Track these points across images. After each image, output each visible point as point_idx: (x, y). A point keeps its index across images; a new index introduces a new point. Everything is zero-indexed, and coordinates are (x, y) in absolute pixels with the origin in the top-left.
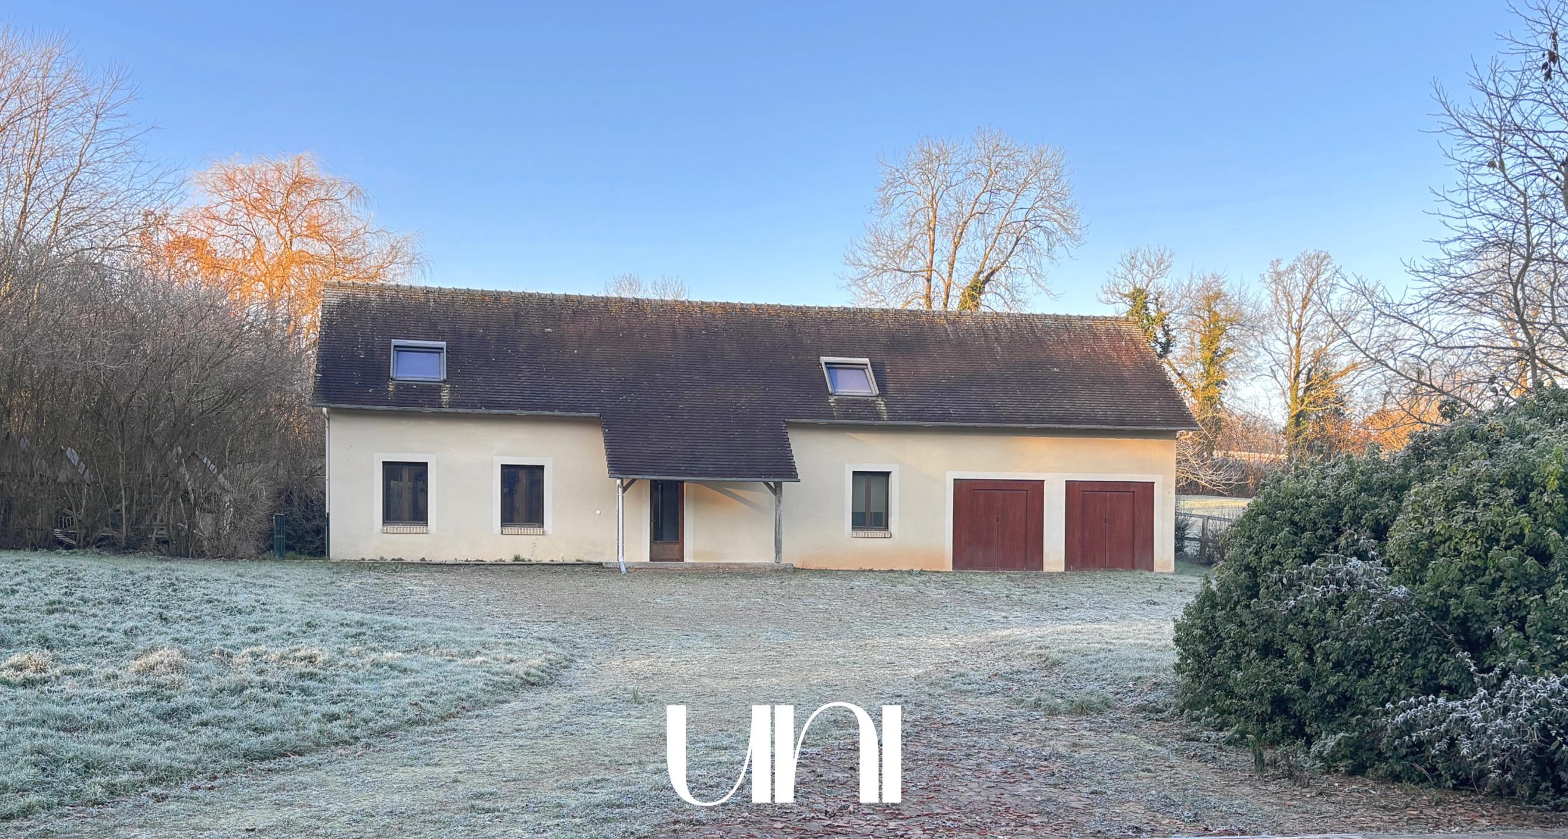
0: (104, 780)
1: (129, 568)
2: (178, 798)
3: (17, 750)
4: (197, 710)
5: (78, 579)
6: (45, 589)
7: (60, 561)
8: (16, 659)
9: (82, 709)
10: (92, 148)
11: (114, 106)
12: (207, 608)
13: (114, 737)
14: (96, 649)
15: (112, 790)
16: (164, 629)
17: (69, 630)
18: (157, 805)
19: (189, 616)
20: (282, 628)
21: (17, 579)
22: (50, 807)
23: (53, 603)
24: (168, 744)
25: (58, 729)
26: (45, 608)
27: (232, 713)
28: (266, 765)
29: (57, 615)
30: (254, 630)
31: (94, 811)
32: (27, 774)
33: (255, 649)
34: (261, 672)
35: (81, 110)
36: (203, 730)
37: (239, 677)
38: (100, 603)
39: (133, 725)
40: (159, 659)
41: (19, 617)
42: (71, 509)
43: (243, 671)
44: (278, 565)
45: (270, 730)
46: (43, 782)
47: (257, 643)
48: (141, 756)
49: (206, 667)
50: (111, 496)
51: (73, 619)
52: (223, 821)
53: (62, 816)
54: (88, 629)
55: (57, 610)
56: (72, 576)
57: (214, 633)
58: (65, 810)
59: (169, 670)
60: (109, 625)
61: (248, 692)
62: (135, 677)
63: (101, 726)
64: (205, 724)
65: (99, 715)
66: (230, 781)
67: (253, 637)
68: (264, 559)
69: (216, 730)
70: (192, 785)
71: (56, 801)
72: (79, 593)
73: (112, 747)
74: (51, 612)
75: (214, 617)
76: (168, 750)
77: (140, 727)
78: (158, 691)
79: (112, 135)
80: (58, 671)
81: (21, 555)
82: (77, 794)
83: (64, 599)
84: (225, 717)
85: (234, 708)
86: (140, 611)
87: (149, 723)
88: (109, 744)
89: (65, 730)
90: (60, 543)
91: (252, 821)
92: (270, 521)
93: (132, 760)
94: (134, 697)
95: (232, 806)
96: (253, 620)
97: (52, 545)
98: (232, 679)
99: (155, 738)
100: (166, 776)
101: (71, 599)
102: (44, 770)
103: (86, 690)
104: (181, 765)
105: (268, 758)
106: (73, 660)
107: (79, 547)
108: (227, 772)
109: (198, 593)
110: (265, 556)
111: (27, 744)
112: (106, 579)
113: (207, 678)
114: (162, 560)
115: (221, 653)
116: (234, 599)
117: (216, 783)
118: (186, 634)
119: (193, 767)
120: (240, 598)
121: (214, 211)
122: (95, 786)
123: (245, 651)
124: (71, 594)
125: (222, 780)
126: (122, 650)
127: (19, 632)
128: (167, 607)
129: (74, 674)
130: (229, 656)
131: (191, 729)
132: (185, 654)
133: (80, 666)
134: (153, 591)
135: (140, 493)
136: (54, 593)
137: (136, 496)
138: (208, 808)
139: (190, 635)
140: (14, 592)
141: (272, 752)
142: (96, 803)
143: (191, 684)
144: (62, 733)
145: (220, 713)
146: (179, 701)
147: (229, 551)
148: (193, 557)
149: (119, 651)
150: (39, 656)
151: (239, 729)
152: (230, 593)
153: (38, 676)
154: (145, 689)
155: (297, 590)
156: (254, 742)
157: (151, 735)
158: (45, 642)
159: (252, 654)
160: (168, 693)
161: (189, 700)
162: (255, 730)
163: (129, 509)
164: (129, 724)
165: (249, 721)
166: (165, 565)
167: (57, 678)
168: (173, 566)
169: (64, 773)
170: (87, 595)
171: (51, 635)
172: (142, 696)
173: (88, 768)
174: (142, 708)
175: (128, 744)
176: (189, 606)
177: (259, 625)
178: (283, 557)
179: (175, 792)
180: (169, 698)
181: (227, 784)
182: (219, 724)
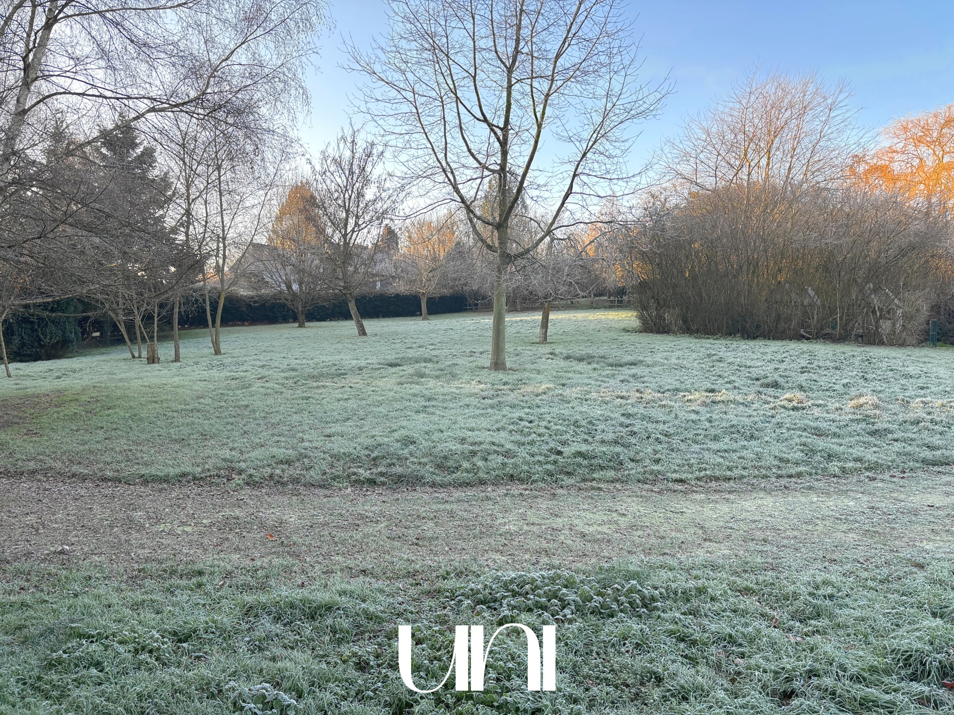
0: (840, 464)
1: (841, 350)
2: (883, 480)
3: (793, 443)
4: (891, 432)
5: (815, 356)
6: (798, 360)
7: (804, 346)
8: (787, 396)
9: (825, 424)
10: (827, 128)
11: (840, 102)
12: (890, 374)
13: (843, 441)
14: (828, 393)
15: (843, 470)
16: (866, 385)
17: (813, 382)
18: (870, 482)
19: (880, 378)
20: (940, 387)
21: (784, 355)
22: (811, 474)
23: (803, 368)
24: (875, 449)
25: (813, 435)
26: (799, 370)
27: (913, 436)
28: (936, 468)
29: (806, 374)
30: (922, 388)
31: (835, 480)
32: (799, 455)
33: (924, 399)
34: (929, 414)
35: (822, 109)
36: (895, 443)
37: (916, 415)
38: (828, 369)
39: (853, 436)
40: (865, 401)
41: (787, 374)
42: (809, 319)
43: (917, 411)
44: (932, 350)
45: (938, 448)
46: (806, 461)
47: (925, 396)
48: (859, 454)
49: (896, 408)
50: (832, 312)
51: (815, 377)
52: (912, 498)
53: (817, 480)
54: (823, 382)
55: (805, 372)
56: (812, 354)
57: (897, 389)
58: (819, 477)
59: (872, 407)
60: (834, 381)
61: (923, 424)
62: (852, 410)
63: (835, 435)
64: (896, 440)
65: (834, 429)
66: (914, 475)
67: (922, 392)
68: (923, 346)
69: (903, 444)
70: (890, 474)
71: (814, 471)
72: (816, 363)
73: (842, 447)
74: (802, 373)
75: (896, 379)
76: (875, 452)
77: (857, 438)
78: (866, 419)
79: (838, 118)
80: (810, 404)
81: (784, 343)
82: (825, 469)
83: (809, 366)
84: (908, 437)
85: (914, 433)
86: (851, 374)
87: (863, 436)
88: (841, 445)
89: (816, 435)
90: (804, 337)
91: (931, 501)
92: (928, 324)
93: (854, 455)
94: (852, 421)
95: (917, 490)
96: (921, 382)
97: (799, 338)
98: (911, 416)
99: (867, 444)
100: (874, 467)
101: (812, 366)
102: (807, 454)
103: (825, 415)
104: (883, 462)
105: (938, 465)
106: (817, 398)
107: (813, 339)
108: (912, 470)
109: (884, 365)
110: (924, 344)
111: (798, 440)
112: (830, 355)
113: (895, 414)
114: (860, 346)
115: (903, 400)
116: (906, 369)
117: (905, 475)
118: (879, 388)
119: (890, 464)
120: (910, 369)
121: (894, 148)
122: (834, 467)
123: (918, 400)
124: (812, 363)
125: (909, 474)
126: (842, 394)
127: (787, 382)
128: (866, 372)
129: (818, 406)
130: (908, 402)
131: (887, 442)
132: (880, 399)
133: (820, 402)
134: (857, 363)
135: (848, 310)
136: (804, 363)
137: (846, 311)
138: (902, 489)
139: (882, 389)
140: (783, 361)
141: (940, 462)
142: (835, 476)
143: (886, 416)
144: (815, 436)
145: (906, 435)
146: (879, 426)
147: (900, 342)
148: (878, 345)
149: (841, 395)
150: (800, 395)
151: (918, 446)
152: (904, 366)
153: (799, 405)
154: (859, 417)
155: (947, 365)
156: (928, 454)
157: (864, 443)
158: (801, 388)
159: (922, 402)
160: (873, 420)
161: (886, 426)
162: (928, 447)
163: (841, 319)
164: (851, 435)
165: (924, 441)
166: (863, 349)
167: (810, 407)
168: (867, 349)
169: (818, 458)
170: (820, 364)
171: (804, 384)
172: (858, 421)
173: (830, 457)
174: (859, 427)
175: (851, 446)
176: (879, 373)
177: (925, 385)
178: (935, 346)
179: (880, 476)
180: (873, 424)
181: (912, 477)
182: (905, 441)
